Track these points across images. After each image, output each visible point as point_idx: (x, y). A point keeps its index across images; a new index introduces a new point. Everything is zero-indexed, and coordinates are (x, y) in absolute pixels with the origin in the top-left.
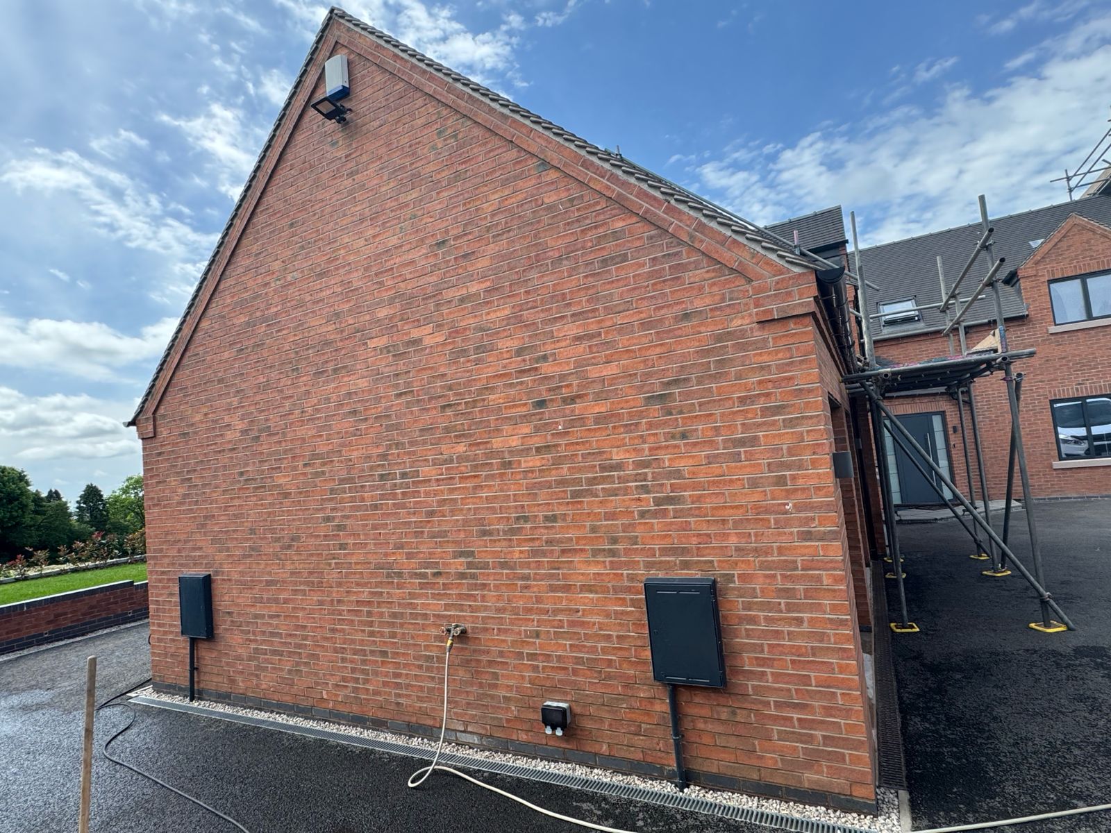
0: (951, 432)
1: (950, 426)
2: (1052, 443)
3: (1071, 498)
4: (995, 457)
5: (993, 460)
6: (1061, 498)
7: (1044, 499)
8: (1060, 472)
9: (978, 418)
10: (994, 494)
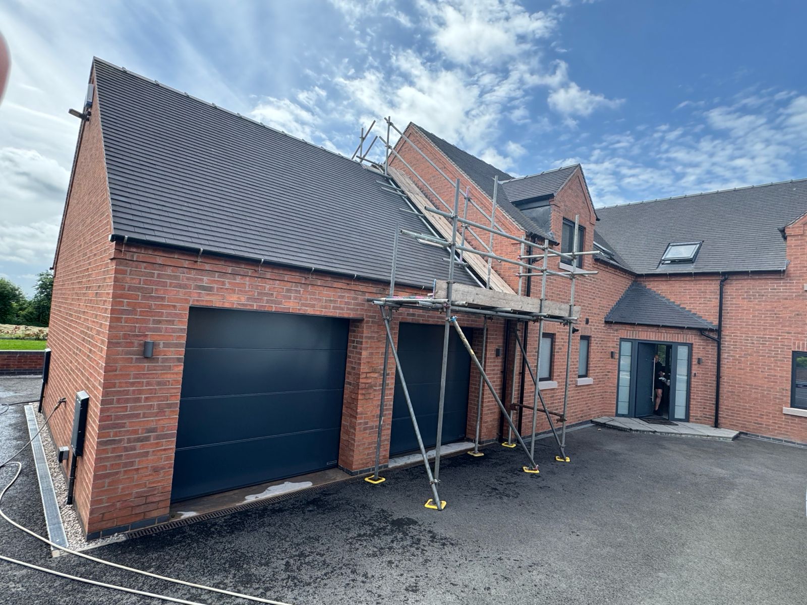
0: (695, 362)
1: (695, 357)
2: (787, 390)
3: (794, 443)
4: (732, 392)
5: (730, 394)
6: (785, 441)
7: (770, 438)
8: (789, 417)
9: (724, 355)
10: (724, 424)
